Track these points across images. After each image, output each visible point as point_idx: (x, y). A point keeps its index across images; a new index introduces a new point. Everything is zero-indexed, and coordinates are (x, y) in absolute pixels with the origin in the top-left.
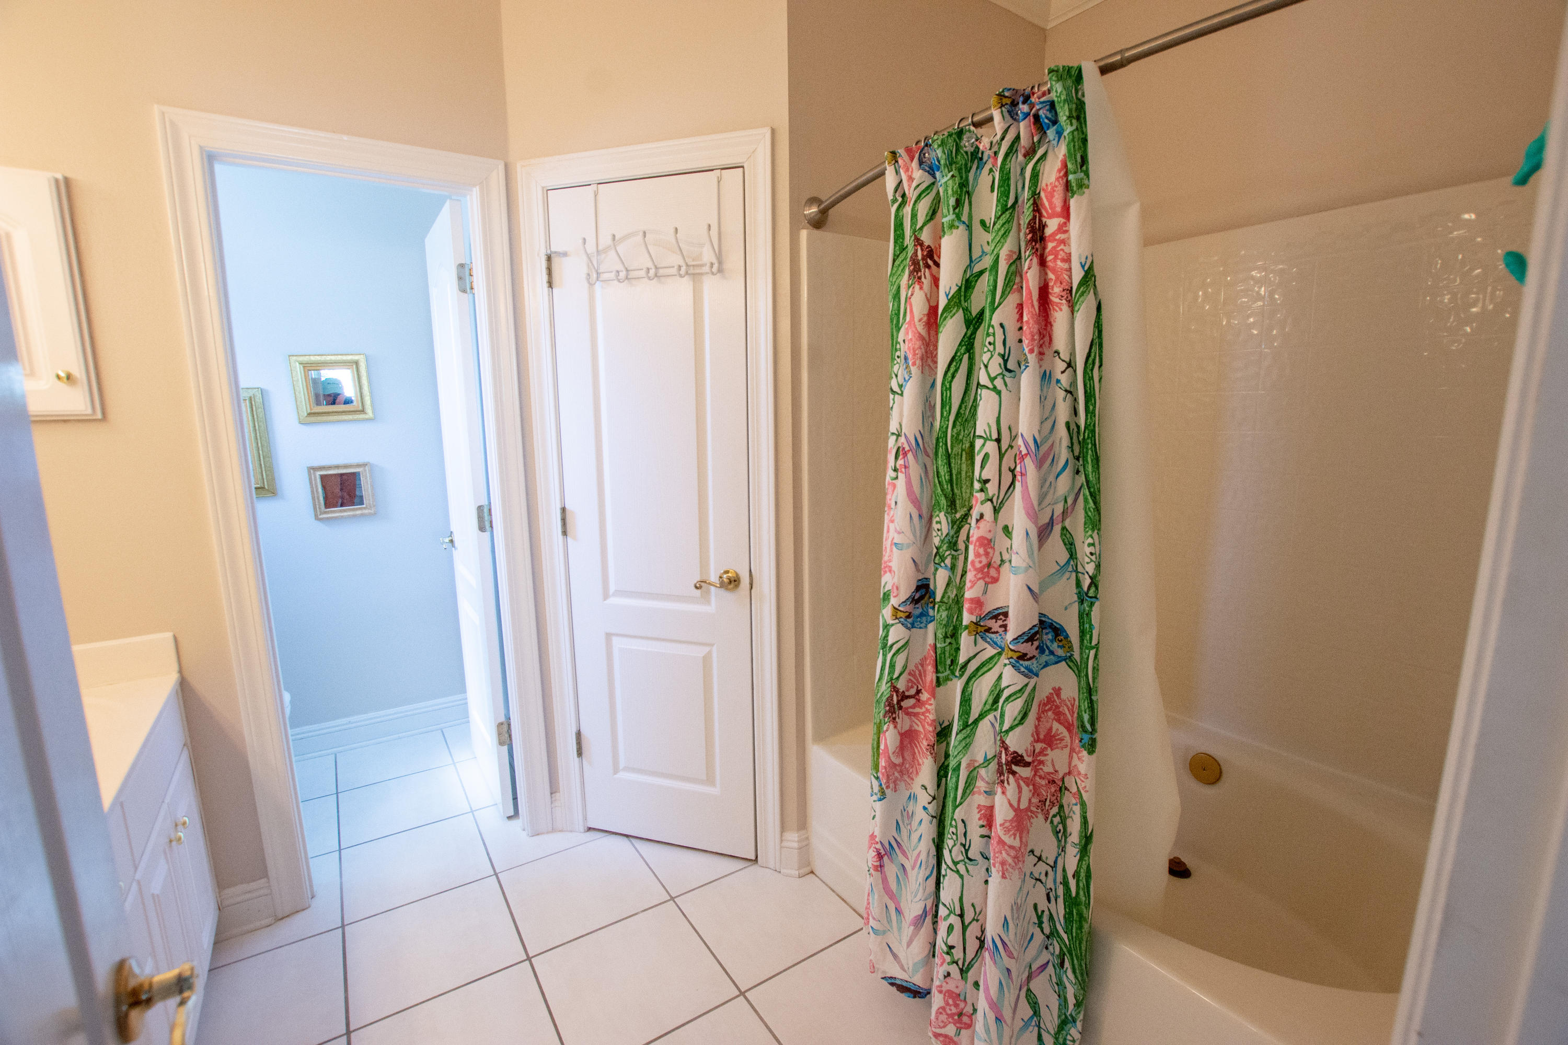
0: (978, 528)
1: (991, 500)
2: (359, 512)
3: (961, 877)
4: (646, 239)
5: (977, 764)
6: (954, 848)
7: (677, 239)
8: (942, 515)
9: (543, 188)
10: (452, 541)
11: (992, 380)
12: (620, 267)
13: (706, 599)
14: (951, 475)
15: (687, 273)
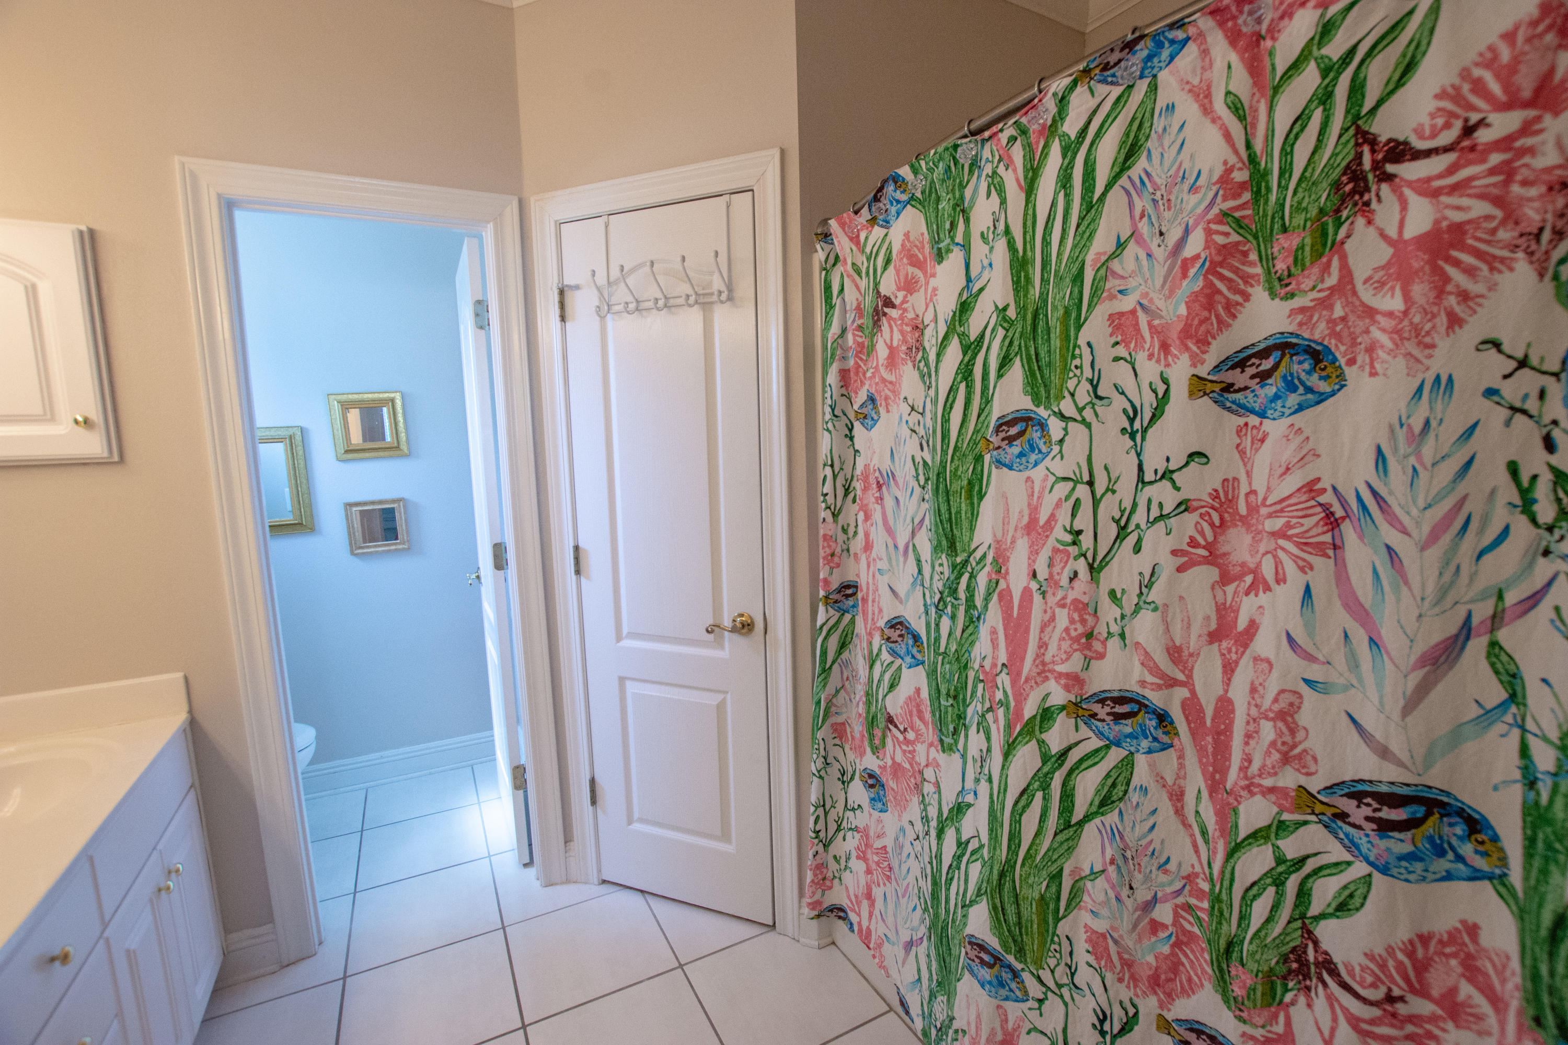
0: (1073, 588)
1: (1084, 555)
2: (393, 547)
3: (1066, 1004)
4: (654, 269)
5: (1083, 874)
6: (1057, 969)
7: (684, 268)
8: (944, 556)
9: (556, 221)
10: (478, 577)
11: (1080, 410)
12: (630, 298)
13: (720, 644)
14: (950, 513)
15: (696, 302)
